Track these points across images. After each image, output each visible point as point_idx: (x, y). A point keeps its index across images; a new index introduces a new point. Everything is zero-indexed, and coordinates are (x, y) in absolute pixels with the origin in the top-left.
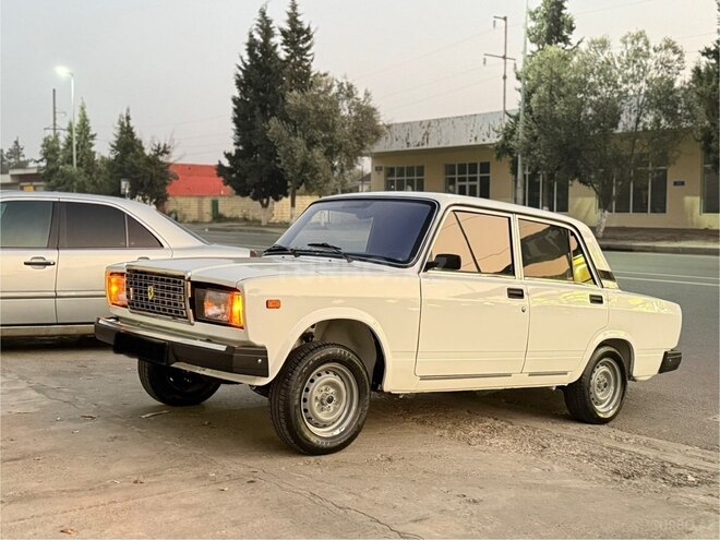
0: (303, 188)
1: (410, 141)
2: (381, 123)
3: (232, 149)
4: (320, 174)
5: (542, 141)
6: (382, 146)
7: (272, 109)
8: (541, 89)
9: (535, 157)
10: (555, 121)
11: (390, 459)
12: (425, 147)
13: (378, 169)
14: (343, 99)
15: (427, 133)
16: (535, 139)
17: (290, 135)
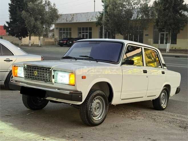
0: (33, 34)
1: (68, 20)
2: (58, 14)
3: (9, 21)
4: (40, 30)
5: (110, 21)
6: (59, 21)
7: (22, 8)
8: (110, 5)
9: (108, 26)
10: (114, 16)
11: (116, 126)
12: (72, 22)
13: (57, 28)
14: (46, 6)
15: (73, 18)
16: (108, 21)
17: (29, 17)
